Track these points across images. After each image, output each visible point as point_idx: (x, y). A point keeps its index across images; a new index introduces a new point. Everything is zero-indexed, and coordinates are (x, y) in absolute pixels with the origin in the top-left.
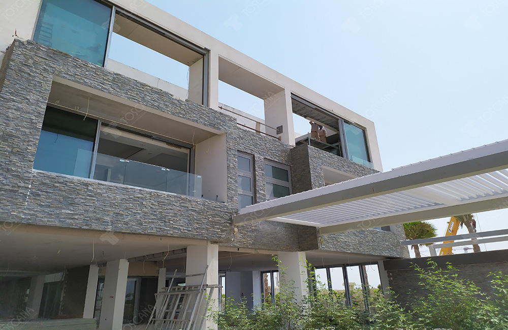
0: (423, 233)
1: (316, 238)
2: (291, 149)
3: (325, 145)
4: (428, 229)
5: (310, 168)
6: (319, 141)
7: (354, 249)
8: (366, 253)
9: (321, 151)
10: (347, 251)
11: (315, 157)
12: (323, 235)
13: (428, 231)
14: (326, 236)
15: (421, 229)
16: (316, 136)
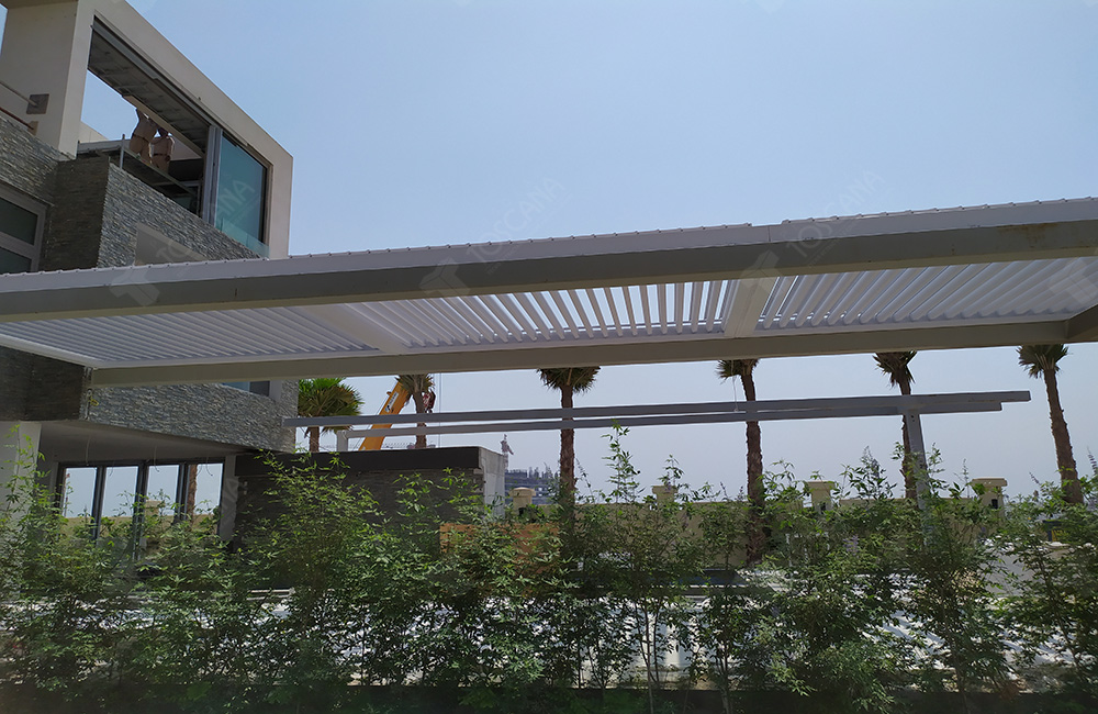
0: (336, 407)
1: (79, 391)
2: (59, 162)
3: (162, 178)
4: (347, 400)
5: (102, 222)
6: (150, 164)
7: (173, 427)
8: (201, 437)
9: (144, 187)
10: (153, 428)
11: (123, 199)
12: (99, 386)
13: (346, 404)
14: (106, 391)
15: (333, 399)
16: (143, 151)
